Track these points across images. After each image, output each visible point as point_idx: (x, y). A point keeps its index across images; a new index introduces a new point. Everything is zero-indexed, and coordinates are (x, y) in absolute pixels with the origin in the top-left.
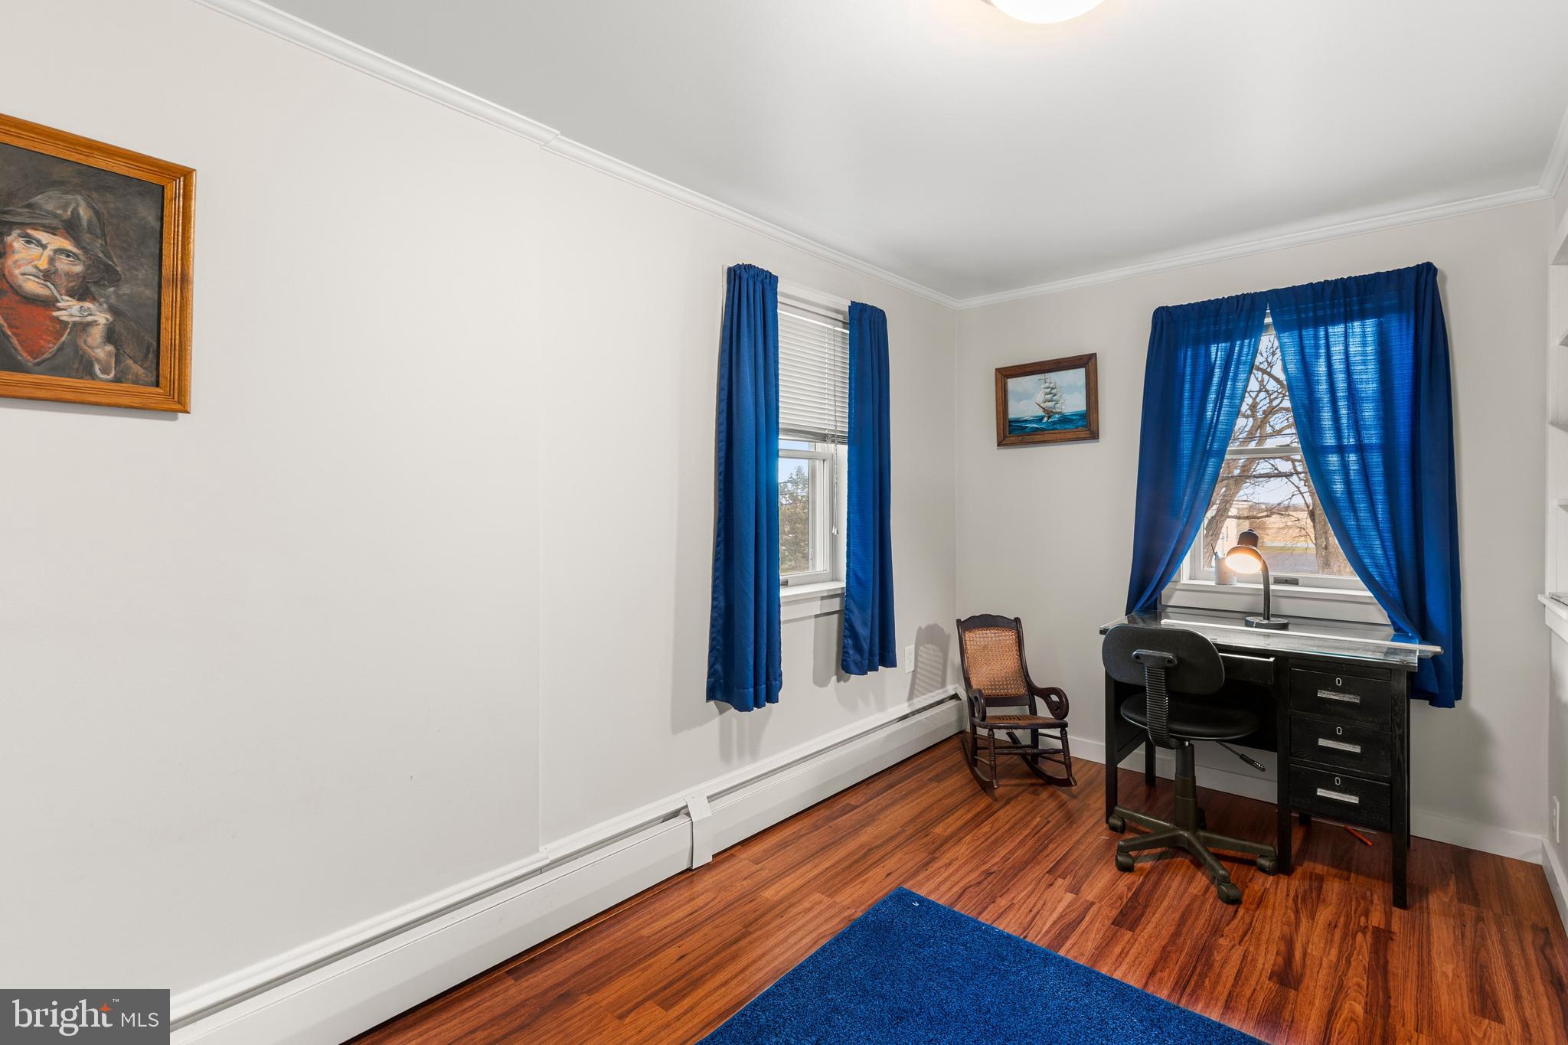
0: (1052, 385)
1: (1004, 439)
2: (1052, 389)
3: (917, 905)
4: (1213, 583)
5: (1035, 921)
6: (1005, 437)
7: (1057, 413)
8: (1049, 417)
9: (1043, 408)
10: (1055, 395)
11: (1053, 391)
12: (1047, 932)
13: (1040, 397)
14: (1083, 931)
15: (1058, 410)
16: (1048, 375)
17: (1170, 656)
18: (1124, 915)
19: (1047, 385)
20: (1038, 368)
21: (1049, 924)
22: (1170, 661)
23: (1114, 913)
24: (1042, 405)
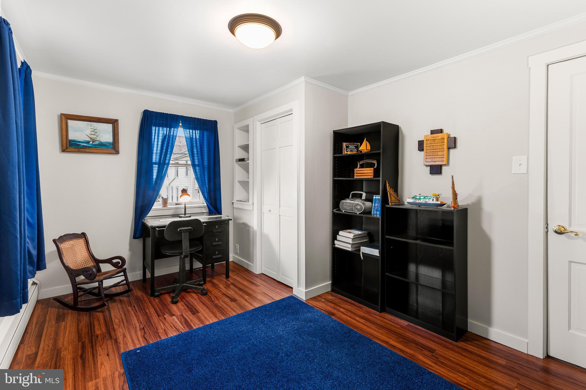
0: (95, 128)
1: (66, 149)
2: (95, 130)
3: (139, 351)
4: (161, 207)
5: (177, 328)
6: (67, 148)
7: (97, 141)
8: (93, 142)
9: (90, 137)
10: (96, 133)
11: (95, 131)
12: (184, 327)
13: (88, 132)
14: (191, 321)
15: (98, 140)
16: (92, 123)
17: (190, 228)
18: (192, 311)
19: (92, 127)
20: (88, 119)
21: (181, 326)
22: (191, 229)
23: (190, 313)
24: (89, 136)
